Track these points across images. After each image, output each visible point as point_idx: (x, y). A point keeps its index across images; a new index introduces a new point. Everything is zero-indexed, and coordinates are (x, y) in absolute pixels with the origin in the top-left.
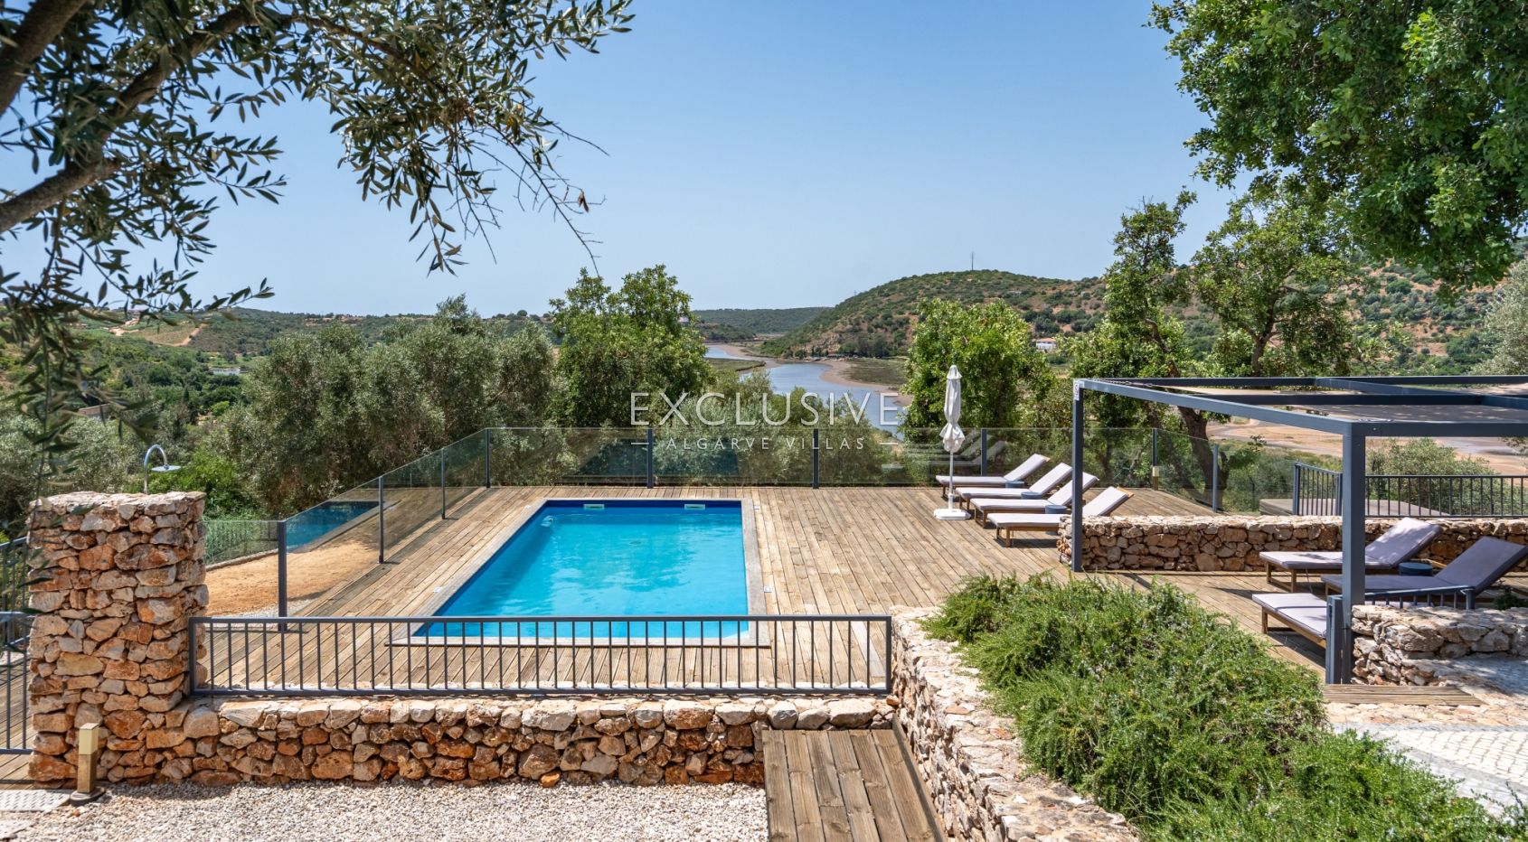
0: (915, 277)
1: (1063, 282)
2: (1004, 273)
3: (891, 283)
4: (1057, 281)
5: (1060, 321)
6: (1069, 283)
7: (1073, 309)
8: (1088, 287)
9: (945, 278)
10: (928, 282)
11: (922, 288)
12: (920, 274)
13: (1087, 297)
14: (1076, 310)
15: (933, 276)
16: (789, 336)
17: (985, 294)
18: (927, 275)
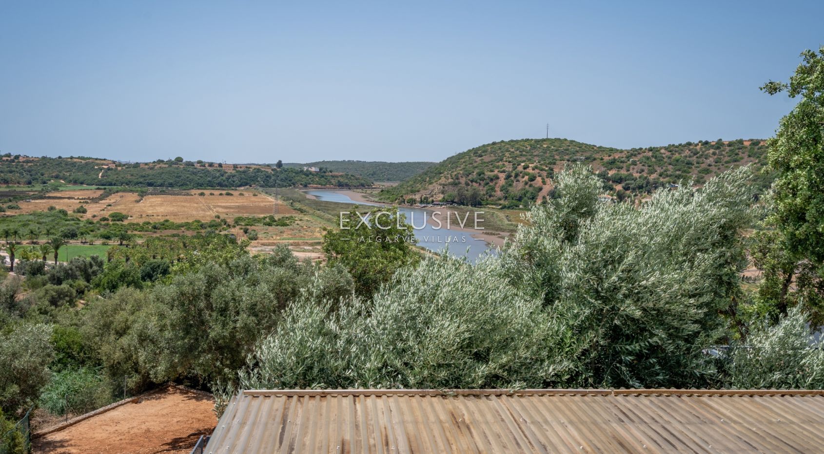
0: (502, 142)
1: (617, 150)
2: (572, 142)
3: (484, 146)
4: (611, 150)
5: (613, 182)
6: (622, 151)
7: (623, 172)
8: (635, 155)
9: (526, 144)
10: (512, 147)
11: (508, 151)
12: (507, 140)
13: (634, 163)
14: (626, 173)
15: (517, 141)
16: (401, 186)
17: (557, 157)
18: (512, 141)
